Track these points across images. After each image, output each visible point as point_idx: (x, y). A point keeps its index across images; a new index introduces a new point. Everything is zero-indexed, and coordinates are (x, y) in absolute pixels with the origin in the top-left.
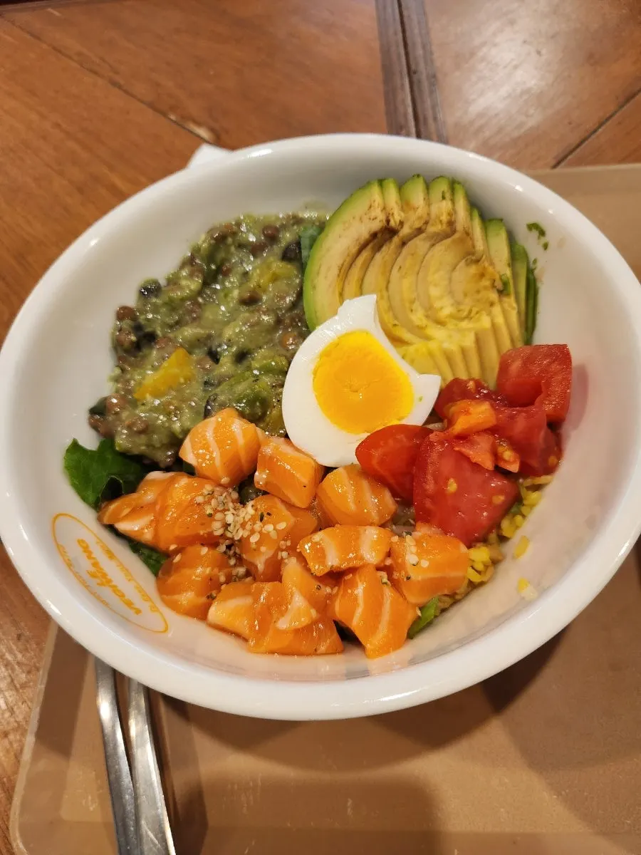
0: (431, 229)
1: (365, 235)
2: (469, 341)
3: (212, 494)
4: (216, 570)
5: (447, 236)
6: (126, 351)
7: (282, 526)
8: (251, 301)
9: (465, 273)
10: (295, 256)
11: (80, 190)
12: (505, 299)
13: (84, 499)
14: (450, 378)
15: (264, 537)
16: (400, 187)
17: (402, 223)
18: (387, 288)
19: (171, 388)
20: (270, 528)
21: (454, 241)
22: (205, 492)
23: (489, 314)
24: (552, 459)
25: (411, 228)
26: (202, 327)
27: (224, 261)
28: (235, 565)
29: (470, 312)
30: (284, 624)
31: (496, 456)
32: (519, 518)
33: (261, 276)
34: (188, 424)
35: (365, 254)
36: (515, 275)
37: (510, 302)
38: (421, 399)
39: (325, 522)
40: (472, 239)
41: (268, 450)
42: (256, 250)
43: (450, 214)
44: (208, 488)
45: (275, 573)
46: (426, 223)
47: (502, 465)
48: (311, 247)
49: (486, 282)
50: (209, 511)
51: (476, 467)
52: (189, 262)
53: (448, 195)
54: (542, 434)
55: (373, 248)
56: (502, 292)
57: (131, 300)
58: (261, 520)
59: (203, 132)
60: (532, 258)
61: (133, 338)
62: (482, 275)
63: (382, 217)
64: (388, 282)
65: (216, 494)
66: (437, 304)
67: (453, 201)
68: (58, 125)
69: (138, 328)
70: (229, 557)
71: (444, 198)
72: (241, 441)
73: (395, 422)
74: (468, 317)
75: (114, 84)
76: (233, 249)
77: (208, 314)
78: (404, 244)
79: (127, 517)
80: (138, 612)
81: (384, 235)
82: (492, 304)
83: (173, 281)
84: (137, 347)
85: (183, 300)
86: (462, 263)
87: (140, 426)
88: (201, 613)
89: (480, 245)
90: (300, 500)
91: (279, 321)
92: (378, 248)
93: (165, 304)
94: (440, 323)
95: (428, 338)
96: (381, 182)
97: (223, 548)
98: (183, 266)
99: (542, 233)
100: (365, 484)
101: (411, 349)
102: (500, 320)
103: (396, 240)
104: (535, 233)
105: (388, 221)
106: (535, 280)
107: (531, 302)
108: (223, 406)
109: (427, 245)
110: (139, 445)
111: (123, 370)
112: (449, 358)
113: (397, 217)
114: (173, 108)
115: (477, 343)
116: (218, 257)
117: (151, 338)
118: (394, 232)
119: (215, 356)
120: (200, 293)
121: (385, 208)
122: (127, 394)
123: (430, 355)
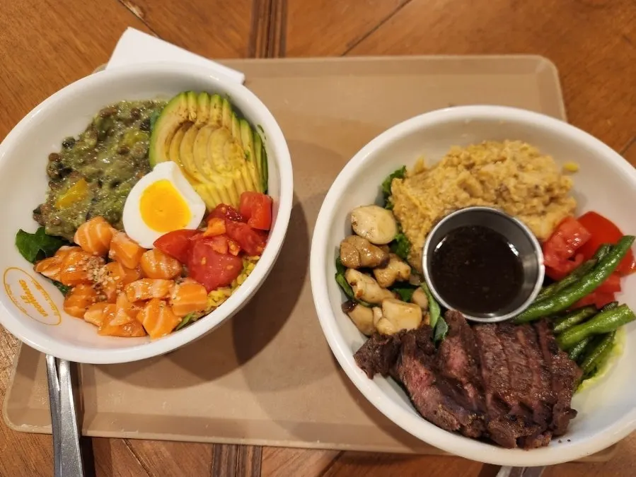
0: (210, 123)
1: (177, 124)
2: (229, 185)
3: (88, 260)
4: (90, 296)
5: (218, 128)
6: (53, 179)
7: (117, 278)
8: (123, 152)
9: (229, 148)
10: (147, 127)
12: (249, 164)
13: (27, 258)
14: (218, 202)
15: (109, 284)
17: (196, 119)
18: (192, 151)
19: (73, 202)
20: (112, 279)
21: (222, 130)
22: (84, 259)
23: (240, 171)
24: (259, 249)
25: (200, 121)
26: (95, 166)
27: (109, 129)
28: (100, 294)
29: (232, 168)
30: (112, 323)
31: (228, 248)
32: (245, 275)
33: (129, 138)
34: (80, 223)
35: (179, 133)
36: (254, 150)
37: (251, 165)
38: (194, 216)
39: (144, 276)
40: (231, 131)
41: (115, 239)
42: (128, 122)
43: (218, 117)
44: (86, 257)
45: (113, 300)
46: (207, 120)
47: (231, 252)
48: (155, 123)
49: (238, 154)
50: (85, 269)
51: (217, 253)
52: (91, 127)
53: (218, 106)
54: (250, 238)
55: (183, 130)
56: (247, 158)
57: (57, 149)
58: (108, 275)
61: (56, 173)
62: (236, 150)
63: (184, 115)
64: (192, 149)
65: (90, 259)
66: (216, 163)
67: (221, 109)
69: (60, 166)
70: (97, 291)
71: (215, 107)
72: (100, 235)
73: (181, 228)
74: (231, 171)
76: (114, 121)
77: (101, 159)
78: (198, 129)
79: (47, 269)
80: (46, 315)
81: (186, 125)
82: (241, 165)
83: (82, 138)
84: (60, 176)
85: (85, 150)
86: (227, 142)
87: (58, 223)
88: (81, 316)
90: (130, 265)
91: (137, 165)
92: (186, 130)
93: (76, 153)
94: (219, 173)
95: (211, 180)
96: (186, 94)
97: (94, 286)
98: (87, 130)
99: (263, 130)
100: (163, 258)
101: (202, 187)
102: (245, 174)
103: (194, 126)
105: (188, 117)
106: (266, 154)
108: (97, 215)
109: (210, 130)
110: (58, 231)
111: (52, 190)
112: (218, 193)
113: (193, 115)
115: (235, 185)
116: (107, 126)
117: (68, 171)
118: (192, 123)
119: (100, 184)
120: (96, 146)
121: (187, 109)
122: (51, 203)
123: (208, 191)
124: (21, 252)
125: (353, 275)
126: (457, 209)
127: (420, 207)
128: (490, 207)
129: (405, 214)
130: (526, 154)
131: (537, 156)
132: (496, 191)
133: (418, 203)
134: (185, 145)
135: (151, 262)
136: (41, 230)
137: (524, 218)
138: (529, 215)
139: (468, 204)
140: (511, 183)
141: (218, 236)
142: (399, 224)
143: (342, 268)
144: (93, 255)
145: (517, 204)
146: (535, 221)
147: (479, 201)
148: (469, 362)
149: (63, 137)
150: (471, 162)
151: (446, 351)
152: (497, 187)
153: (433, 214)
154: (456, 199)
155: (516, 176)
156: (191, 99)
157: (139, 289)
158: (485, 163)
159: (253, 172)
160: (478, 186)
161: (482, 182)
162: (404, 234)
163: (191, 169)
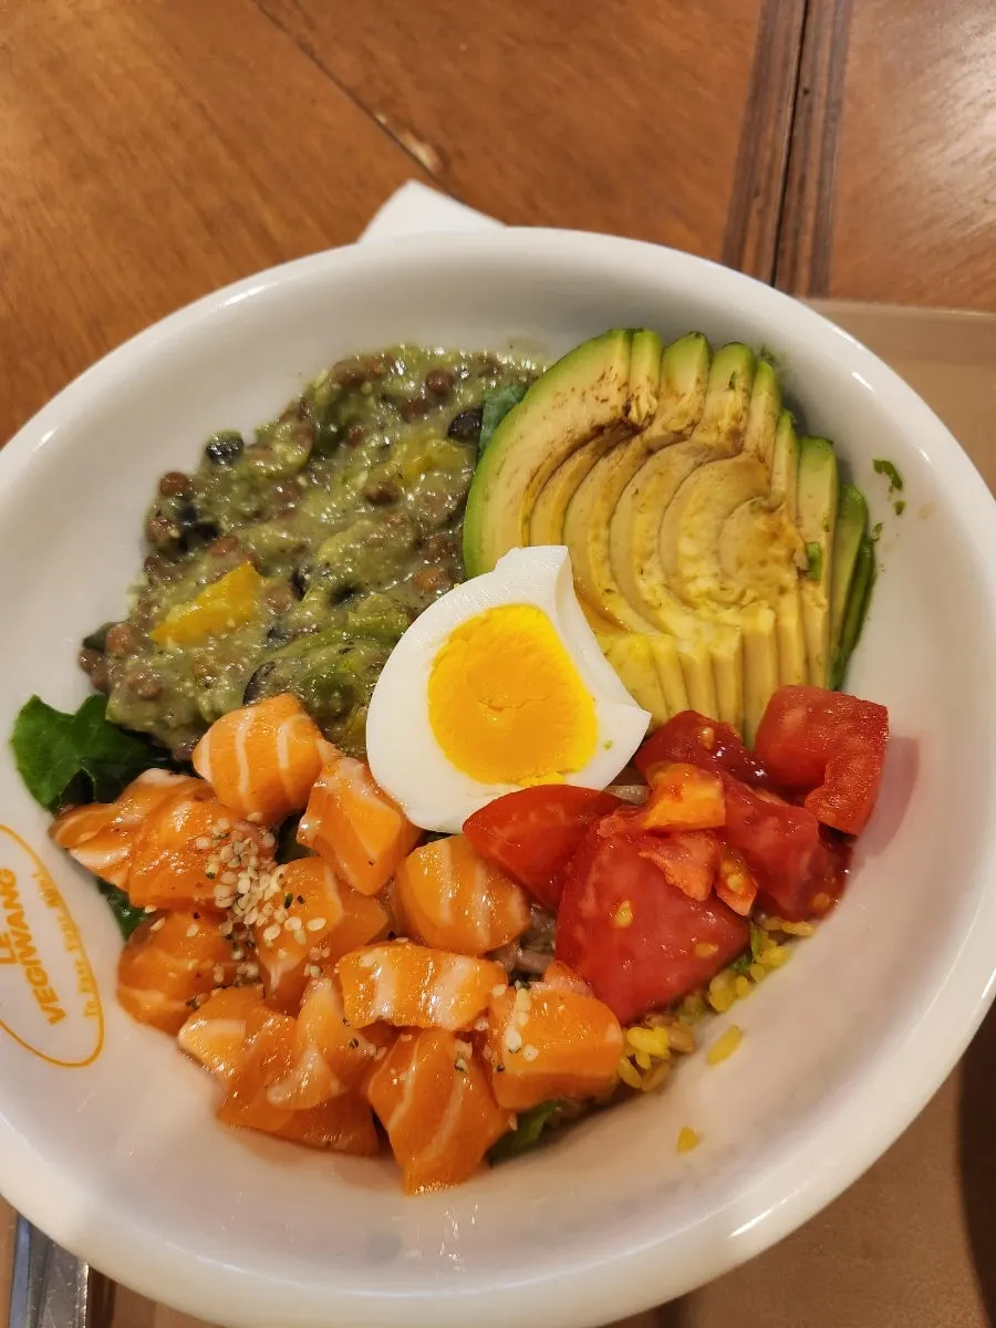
0: (700, 437)
1: (584, 427)
2: (727, 650)
3: (225, 837)
4: (208, 964)
5: (725, 455)
6: (161, 551)
7: (317, 924)
8: (383, 499)
9: (745, 527)
10: (470, 432)
11: (210, 226)
12: (809, 587)
13: (35, 793)
14: (680, 706)
15: (285, 938)
16: (666, 345)
17: (651, 418)
18: (609, 523)
19: (209, 632)
20: (297, 923)
21: (736, 465)
22: (216, 831)
23: (774, 607)
24: (821, 899)
25: (664, 427)
26: (289, 530)
27: (351, 422)
28: (243, 960)
29: (742, 595)
31: (716, 879)
33: (408, 456)
34: (221, 703)
35: (580, 458)
36: (836, 544)
37: (817, 594)
38: (608, 747)
40: (769, 469)
41: (330, 783)
42: (410, 410)
43: (736, 418)
44: (222, 825)
45: (290, 1001)
46: (693, 425)
47: (723, 895)
48: (498, 422)
49: (779, 551)
50: (212, 868)
51: (676, 892)
52: (297, 412)
53: (740, 383)
54: (806, 858)
55: (595, 450)
56: (806, 573)
57: (189, 461)
58: (287, 905)
59: (424, 154)
60: (873, 523)
61: (174, 533)
62: (774, 536)
63: (617, 400)
64: (613, 513)
65: (235, 836)
66: (688, 571)
67: (749, 395)
69: (188, 513)
70: (235, 947)
71: (732, 386)
72: (284, 763)
73: (553, 779)
74: (737, 603)
75: (304, 47)
76: (371, 401)
77: (309, 509)
78: (650, 452)
80: (58, 1015)
81: (616, 433)
82: (783, 591)
83: (264, 441)
84: (182, 545)
85: (271, 477)
86: (746, 505)
87: (149, 689)
89: (781, 483)
90: (364, 883)
91: (419, 544)
92: (606, 450)
93: (242, 479)
94: (687, 602)
95: (660, 627)
96: (631, 335)
97: (228, 928)
98: (283, 419)
99: (897, 483)
100: (478, 875)
101: (622, 644)
102: (791, 622)
103: (636, 443)
104: (887, 481)
105: (627, 409)
106: (873, 559)
107: (858, 599)
108: (279, 687)
109: (691, 461)
110: (144, 719)
111: (151, 582)
112: (685, 672)
113: (644, 404)
114: (387, 103)
115: (742, 654)
116: (344, 411)
117: (209, 532)
118: (635, 430)
119: (299, 587)
120: (304, 469)
121: (626, 384)
122: (141, 628)
123: (653, 661)
124: (21, 770)
134: (589, 500)
136: (95, 706)
141: (691, 832)
149: (212, 428)
156: (645, 353)
159: (818, 619)
163: (600, 578)
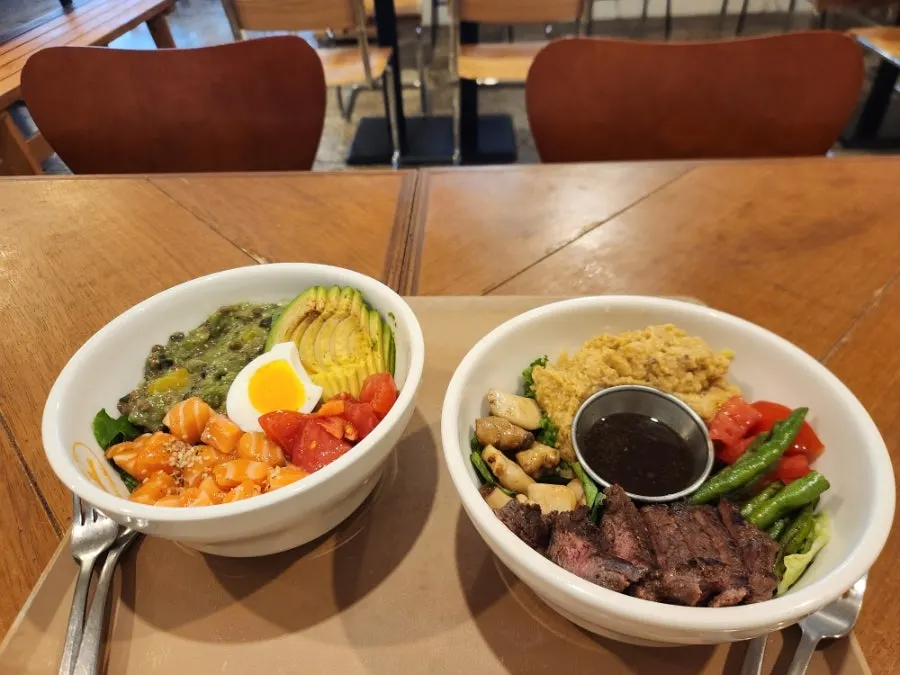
0: (339, 313)
1: (302, 314)
2: (352, 372)
4: (165, 486)
5: (346, 317)
6: (152, 369)
7: (207, 457)
8: (236, 347)
9: (355, 336)
10: (267, 324)
12: (375, 353)
13: (100, 444)
15: (195, 466)
16: (327, 291)
17: (323, 309)
18: (313, 344)
20: (200, 458)
21: (350, 320)
22: (171, 441)
23: (365, 360)
25: (327, 311)
26: (201, 360)
27: (225, 325)
29: (355, 358)
31: (344, 431)
33: (245, 334)
35: (303, 324)
36: (382, 339)
37: (378, 354)
38: (309, 399)
40: (359, 319)
42: (246, 321)
43: (348, 306)
44: (173, 439)
45: (196, 485)
46: (336, 309)
47: (347, 437)
48: (277, 319)
49: (365, 343)
50: (170, 451)
52: (206, 324)
53: (349, 297)
55: (307, 321)
56: (373, 348)
57: (164, 341)
58: (197, 454)
60: (392, 331)
61: (157, 361)
62: (363, 339)
63: (312, 305)
64: (315, 341)
65: (177, 442)
66: (339, 354)
67: (352, 299)
68: (165, 249)
69: (163, 357)
71: (346, 298)
72: (197, 412)
74: (354, 362)
75: (212, 228)
76: (233, 319)
77: (209, 354)
78: (325, 320)
79: (121, 453)
81: (313, 315)
82: (367, 354)
83: (192, 334)
84: (159, 367)
85: (194, 344)
86: (354, 332)
87: (146, 408)
89: (363, 322)
92: (311, 322)
93: (184, 346)
94: (340, 364)
95: (329, 371)
96: (317, 288)
98: (200, 327)
99: (394, 317)
100: (266, 442)
101: (317, 376)
102: (370, 363)
103: (320, 317)
104: (391, 318)
105: (315, 307)
106: (394, 345)
109: (337, 321)
110: (143, 420)
111: (147, 380)
112: (338, 382)
113: (321, 305)
114: (246, 245)
115: (357, 375)
116: (222, 323)
117: (170, 364)
118: (318, 313)
119: (204, 376)
120: (207, 341)
121: (315, 300)
122: (144, 392)
123: (326, 379)
124: (96, 434)
125: (490, 450)
126: (606, 386)
127: (565, 385)
128: (641, 385)
129: (548, 396)
130: (671, 333)
131: (684, 336)
132: (645, 366)
133: (561, 380)
134: (307, 338)
135: (249, 446)
136: (123, 418)
137: (681, 395)
138: (686, 392)
139: (617, 381)
140: (659, 356)
141: (333, 416)
142: (543, 413)
143: (478, 446)
144: (182, 440)
145: (671, 378)
146: (693, 398)
147: (630, 379)
148: (639, 546)
149: (174, 331)
150: (615, 343)
151: (610, 536)
152: (645, 361)
153: (580, 389)
154: (603, 374)
155: (663, 351)
156: (321, 292)
157: (230, 471)
158: (629, 342)
159: (379, 362)
160: (626, 364)
161: (629, 360)
162: (549, 420)
163: (310, 361)
